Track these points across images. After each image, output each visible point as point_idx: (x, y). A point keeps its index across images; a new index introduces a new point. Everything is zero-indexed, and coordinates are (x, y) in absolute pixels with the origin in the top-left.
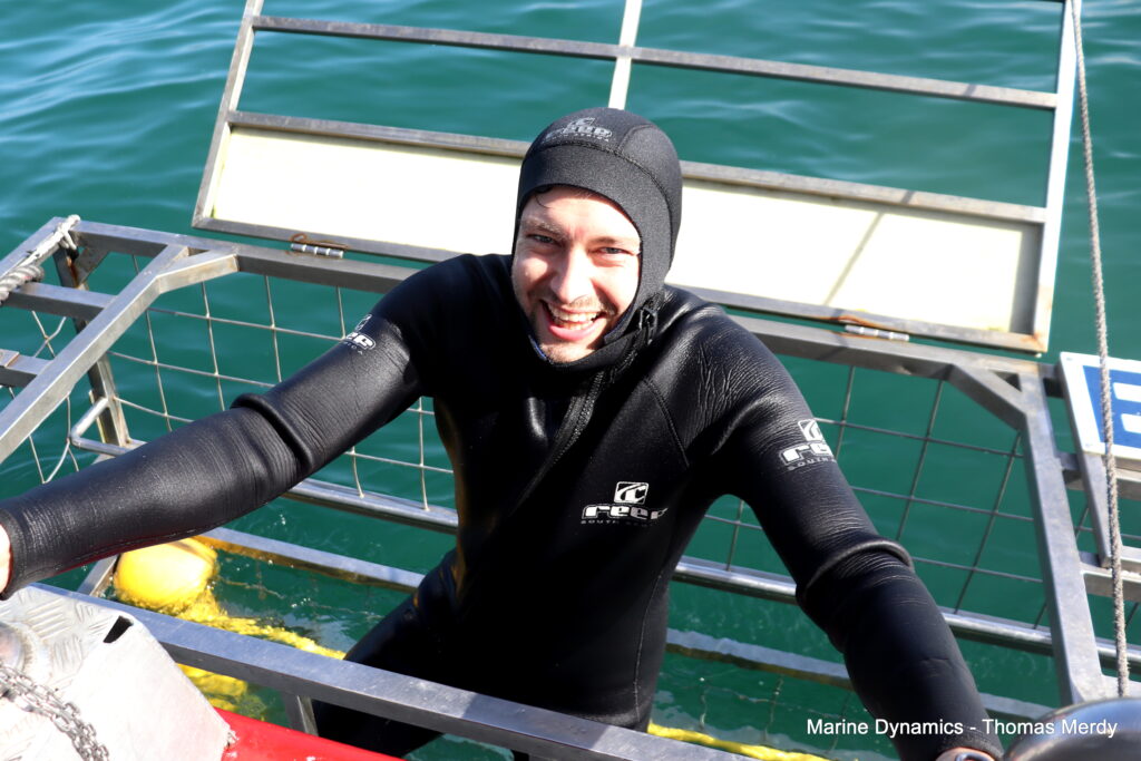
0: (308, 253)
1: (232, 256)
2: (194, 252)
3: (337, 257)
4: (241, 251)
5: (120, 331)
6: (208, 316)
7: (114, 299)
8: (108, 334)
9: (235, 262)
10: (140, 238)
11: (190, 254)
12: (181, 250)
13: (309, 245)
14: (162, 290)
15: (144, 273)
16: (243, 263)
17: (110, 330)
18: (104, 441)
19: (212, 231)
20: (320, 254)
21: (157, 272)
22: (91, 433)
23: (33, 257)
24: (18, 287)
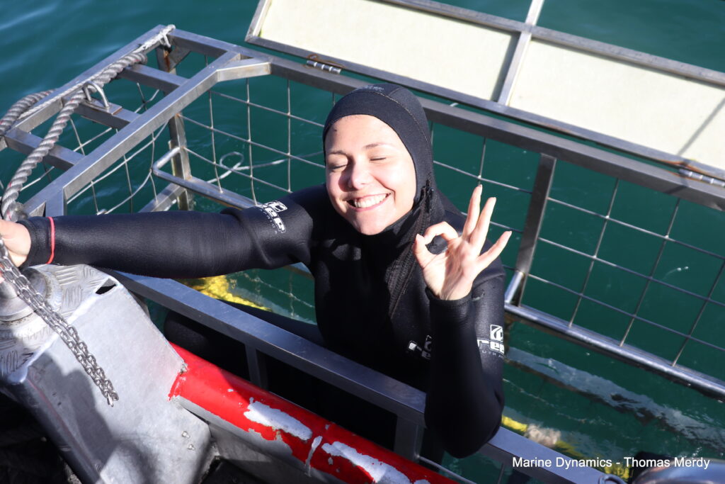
0: (318, 67)
1: (267, 63)
2: (244, 57)
3: (336, 73)
4: (274, 61)
5: (188, 102)
6: (248, 101)
7: (187, 81)
8: (179, 102)
9: (269, 68)
10: (211, 44)
11: (241, 59)
12: (235, 55)
13: (319, 62)
14: (220, 79)
15: (209, 67)
16: (274, 69)
17: (182, 100)
18: (174, 174)
19: (257, 46)
20: (326, 70)
21: (218, 67)
22: (166, 168)
23: (141, 48)
24: (130, 66)
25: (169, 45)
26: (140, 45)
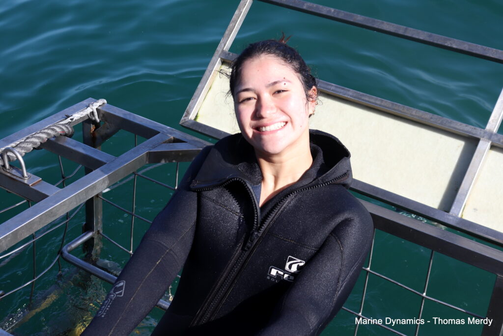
2: (177, 141)
7: (114, 159)
11: (174, 142)
23: (69, 120)
24: (55, 137)
25: (98, 120)
26: (68, 117)
